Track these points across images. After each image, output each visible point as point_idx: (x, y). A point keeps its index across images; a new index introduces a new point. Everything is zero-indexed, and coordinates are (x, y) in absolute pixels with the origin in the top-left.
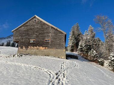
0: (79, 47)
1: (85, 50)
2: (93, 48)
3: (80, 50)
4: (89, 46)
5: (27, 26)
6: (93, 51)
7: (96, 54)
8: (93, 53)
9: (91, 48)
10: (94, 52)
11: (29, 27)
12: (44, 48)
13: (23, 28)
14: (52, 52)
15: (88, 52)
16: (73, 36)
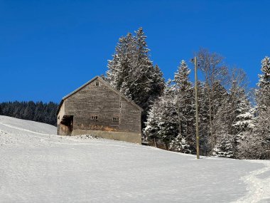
0: (148, 127)
1: (162, 136)
2: (182, 132)
3: (151, 134)
4: (174, 125)
5: (85, 92)
6: (181, 139)
7: (186, 147)
8: (180, 145)
9: (178, 131)
10: (183, 140)
11: (88, 95)
12: (112, 129)
13: (78, 94)
14: (123, 136)
15: (168, 140)
16: (124, 83)
